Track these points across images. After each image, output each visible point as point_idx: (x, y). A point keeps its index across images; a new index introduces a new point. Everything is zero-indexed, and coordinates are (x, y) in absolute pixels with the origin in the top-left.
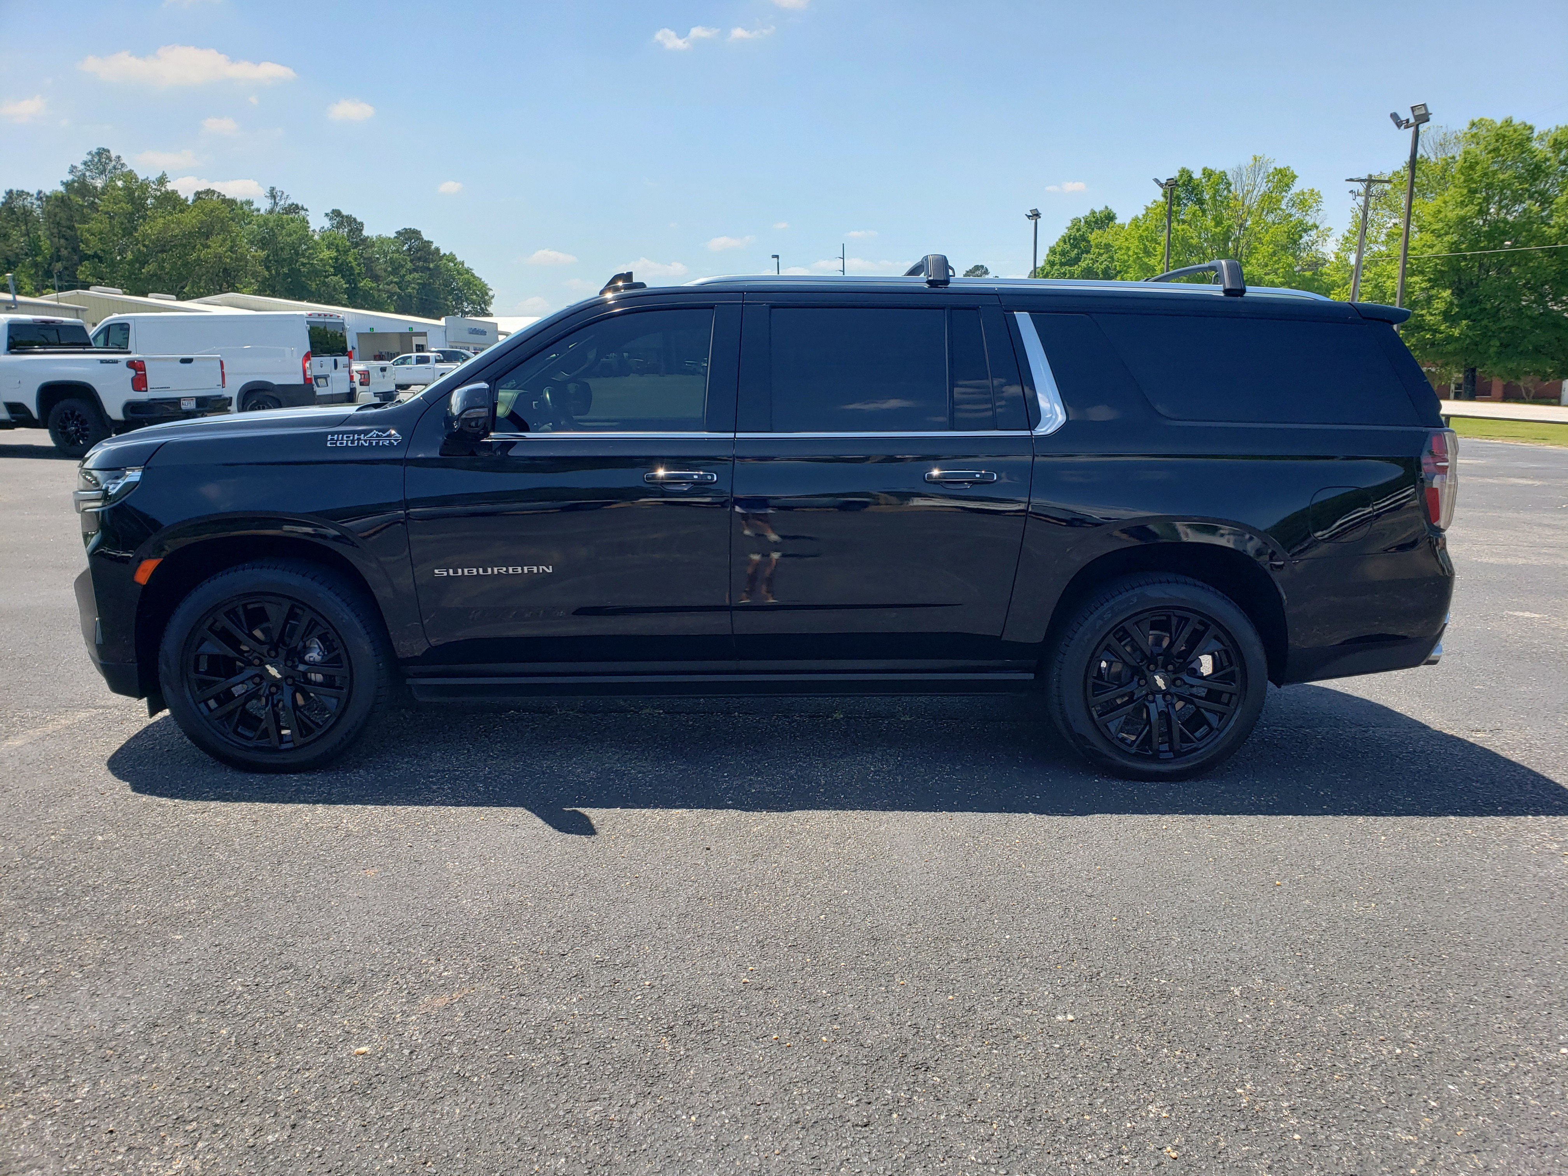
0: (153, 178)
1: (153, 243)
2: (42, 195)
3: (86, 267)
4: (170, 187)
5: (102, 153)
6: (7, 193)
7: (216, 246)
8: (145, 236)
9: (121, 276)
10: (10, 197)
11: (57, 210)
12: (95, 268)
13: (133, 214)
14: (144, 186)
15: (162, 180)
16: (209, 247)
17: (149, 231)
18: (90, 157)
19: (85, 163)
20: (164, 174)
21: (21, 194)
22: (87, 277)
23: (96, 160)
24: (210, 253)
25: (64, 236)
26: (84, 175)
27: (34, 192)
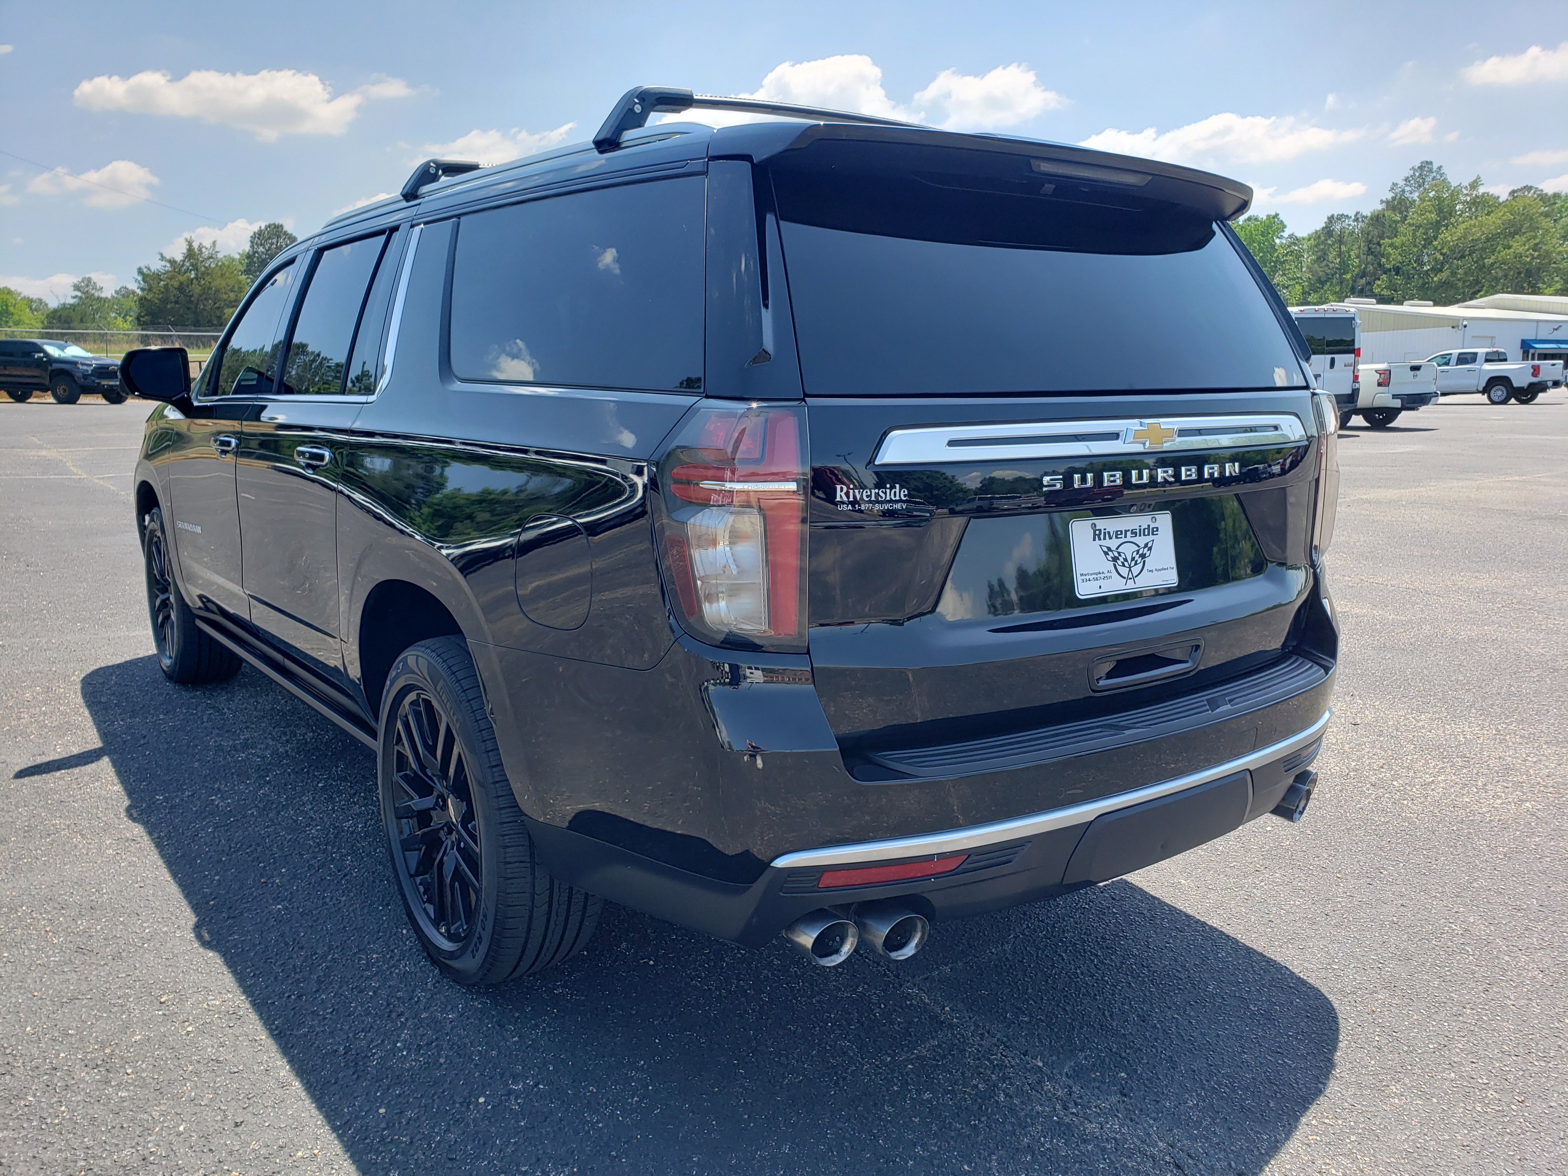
0: (1466, 183)
1: (1451, 250)
2: (1359, 216)
3: (1383, 281)
4: (1481, 190)
5: (1425, 167)
6: (1328, 218)
7: (1518, 245)
8: (1444, 244)
9: (1414, 287)
10: (1331, 222)
11: (1371, 228)
12: (1391, 281)
13: (1438, 222)
14: (1455, 194)
15: (1474, 185)
16: (1510, 247)
17: (1449, 239)
18: (1411, 173)
19: (1406, 179)
20: (1478, 178)
21: (1341, 217)
22: (1382, 290)
23: (1417, 174)
24: (1509, 254)
25: (1372, 253)
26: (1403, 191)
27: (1352, 214)
